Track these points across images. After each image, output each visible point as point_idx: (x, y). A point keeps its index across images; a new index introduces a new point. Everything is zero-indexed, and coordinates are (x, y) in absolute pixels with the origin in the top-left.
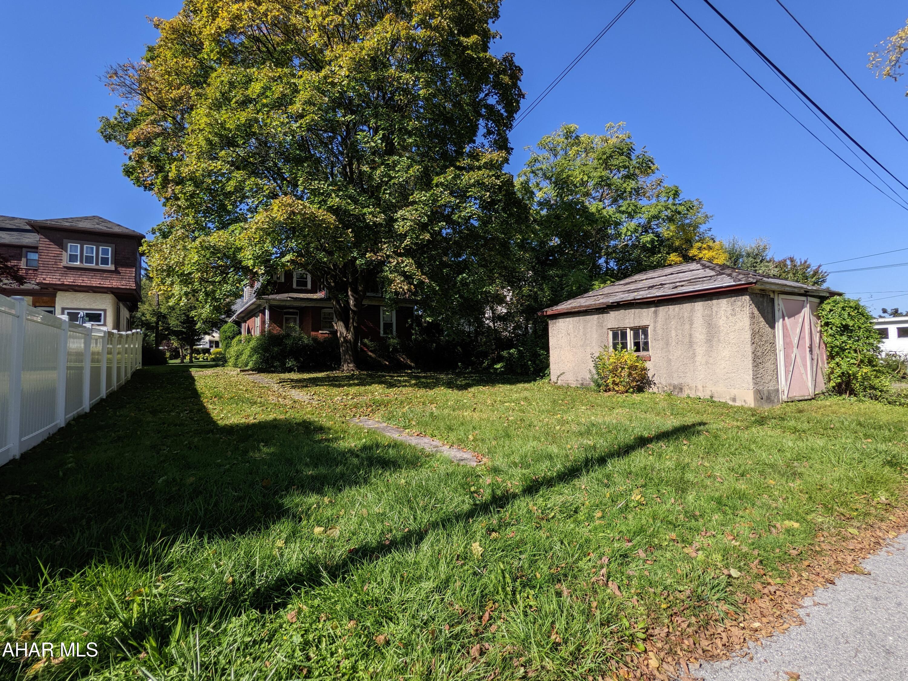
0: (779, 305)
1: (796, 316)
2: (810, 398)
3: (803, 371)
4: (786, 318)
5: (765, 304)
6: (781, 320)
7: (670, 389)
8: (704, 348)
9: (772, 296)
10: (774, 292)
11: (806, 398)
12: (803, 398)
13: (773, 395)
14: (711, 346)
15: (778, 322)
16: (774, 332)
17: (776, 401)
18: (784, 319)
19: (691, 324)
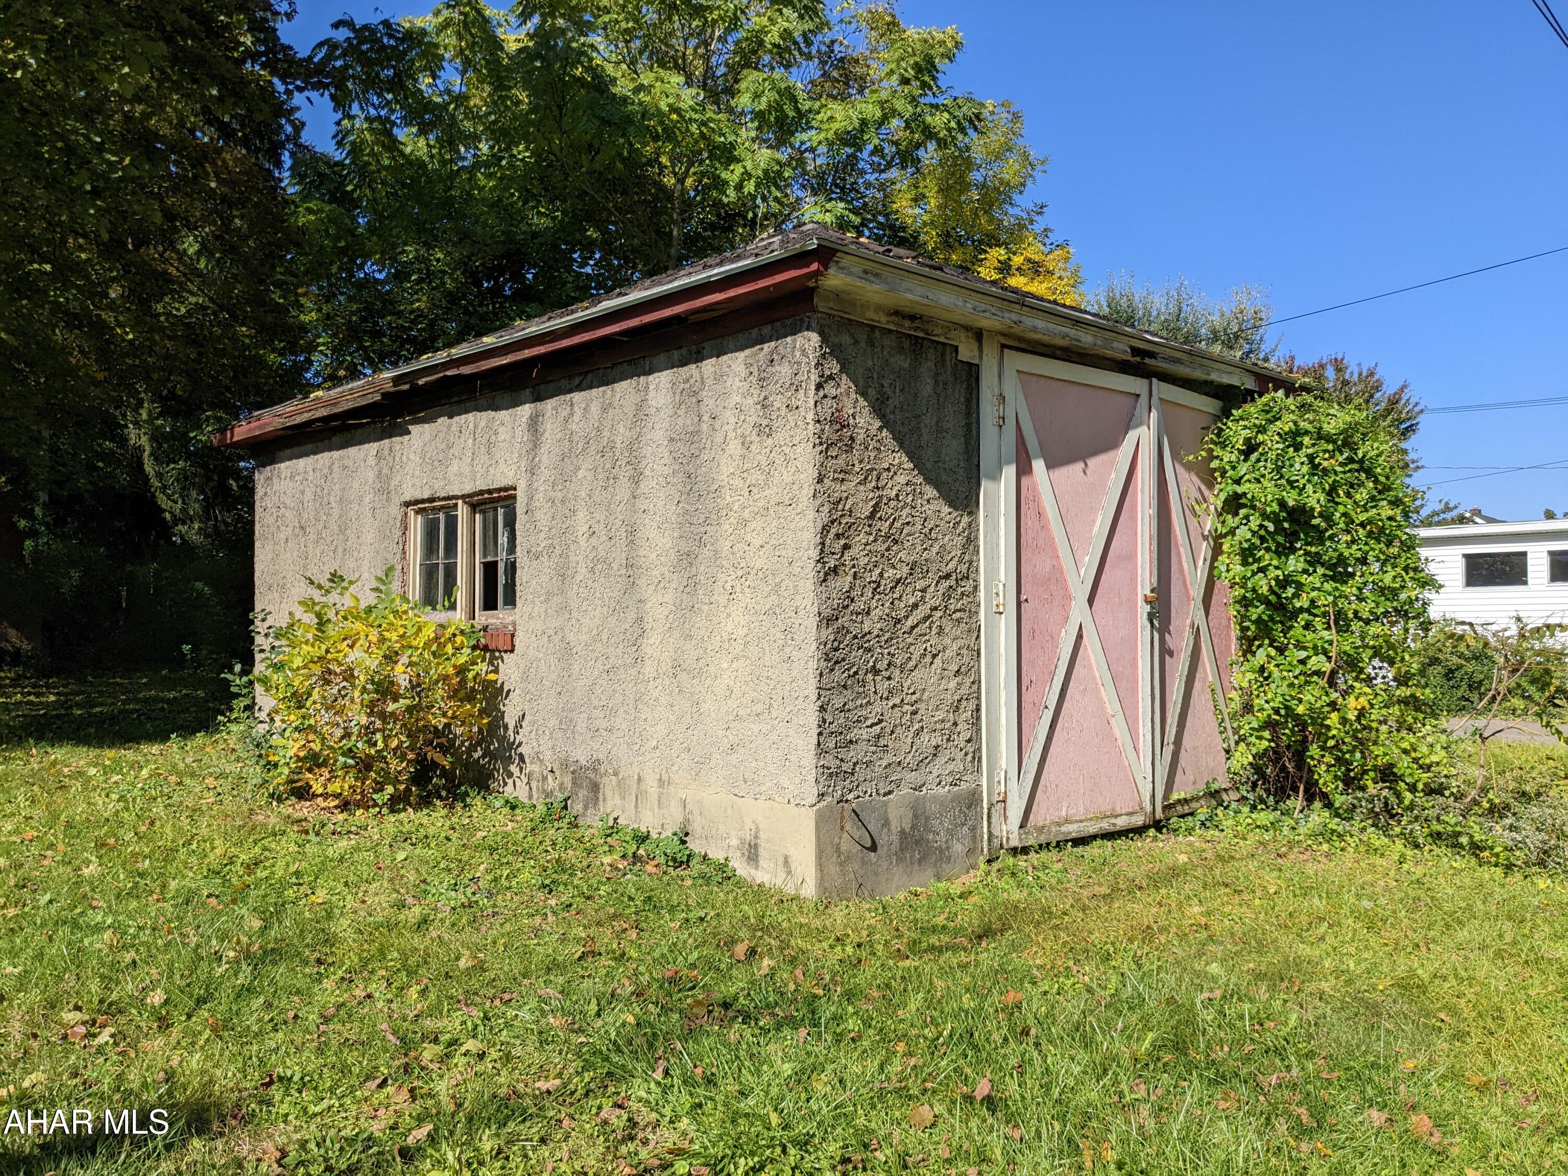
0: (1002, 398)
1: (1093, 462)
2: (1138, 820)
3: (1111, 705)
4: (1038, 465)
5: (927, 389)
6: (1009, 472)
7: (562, 787)
8: (669, 597)
9: (967, 352)
10: (979, 335)
11: (1122, 823)
12: (1105, 826)
13: (942, 826)
14: (691, 585)
15: (995, 476)
16: (972, 527)
17: (958, 848)
18: (1024, 469)
19: (636, 479)
